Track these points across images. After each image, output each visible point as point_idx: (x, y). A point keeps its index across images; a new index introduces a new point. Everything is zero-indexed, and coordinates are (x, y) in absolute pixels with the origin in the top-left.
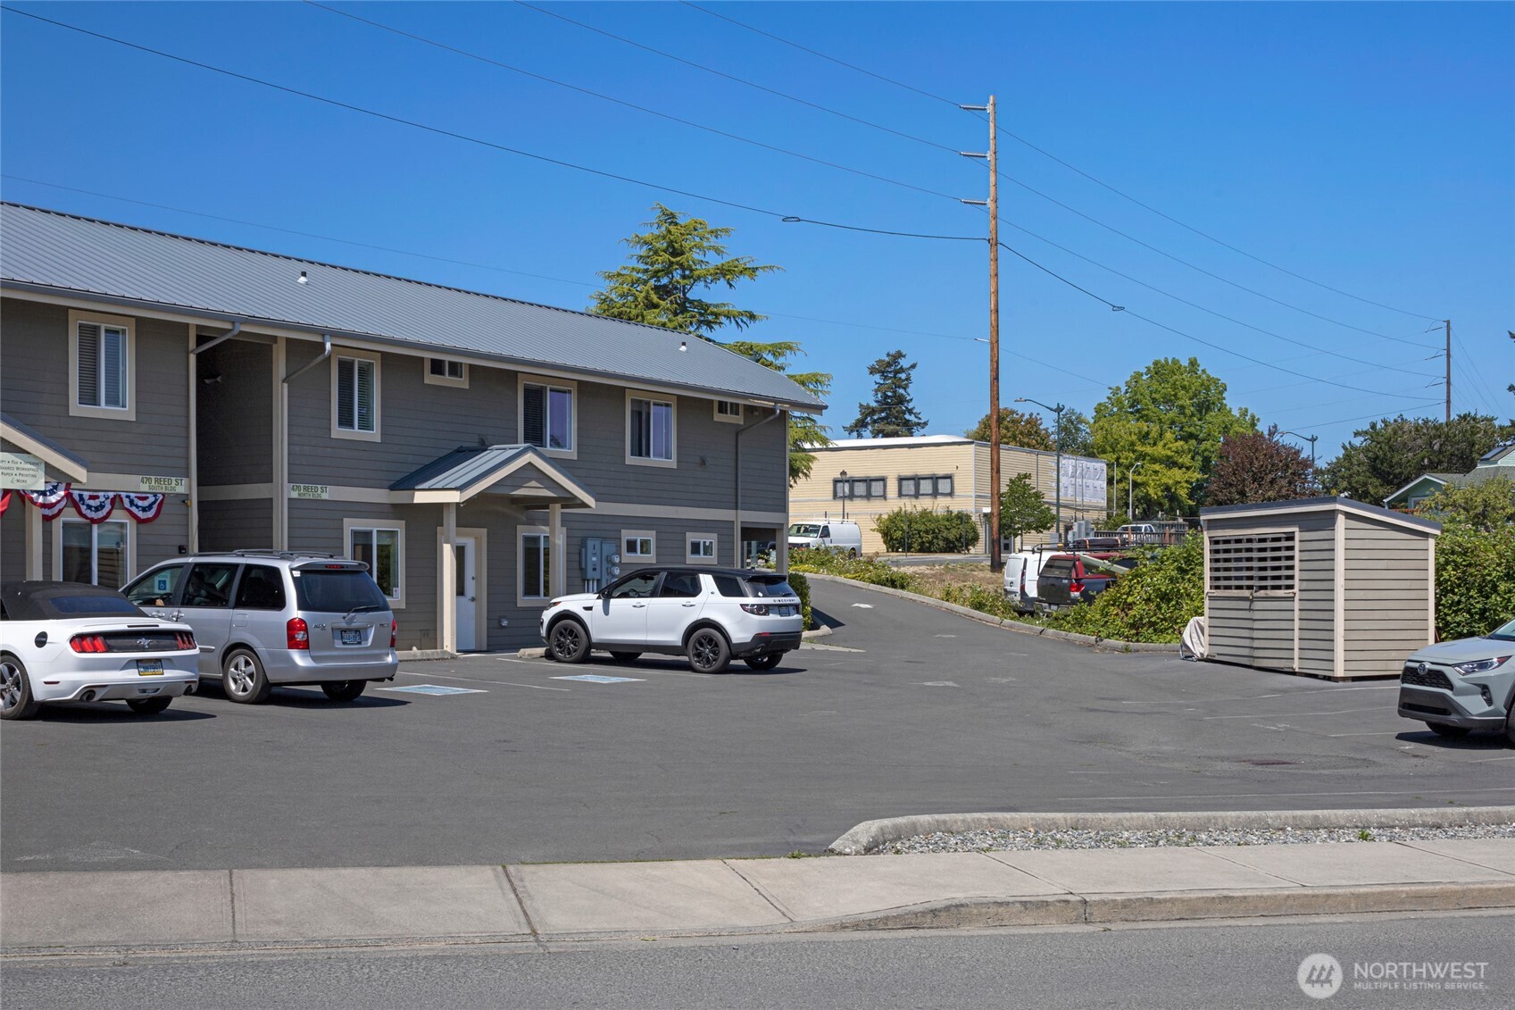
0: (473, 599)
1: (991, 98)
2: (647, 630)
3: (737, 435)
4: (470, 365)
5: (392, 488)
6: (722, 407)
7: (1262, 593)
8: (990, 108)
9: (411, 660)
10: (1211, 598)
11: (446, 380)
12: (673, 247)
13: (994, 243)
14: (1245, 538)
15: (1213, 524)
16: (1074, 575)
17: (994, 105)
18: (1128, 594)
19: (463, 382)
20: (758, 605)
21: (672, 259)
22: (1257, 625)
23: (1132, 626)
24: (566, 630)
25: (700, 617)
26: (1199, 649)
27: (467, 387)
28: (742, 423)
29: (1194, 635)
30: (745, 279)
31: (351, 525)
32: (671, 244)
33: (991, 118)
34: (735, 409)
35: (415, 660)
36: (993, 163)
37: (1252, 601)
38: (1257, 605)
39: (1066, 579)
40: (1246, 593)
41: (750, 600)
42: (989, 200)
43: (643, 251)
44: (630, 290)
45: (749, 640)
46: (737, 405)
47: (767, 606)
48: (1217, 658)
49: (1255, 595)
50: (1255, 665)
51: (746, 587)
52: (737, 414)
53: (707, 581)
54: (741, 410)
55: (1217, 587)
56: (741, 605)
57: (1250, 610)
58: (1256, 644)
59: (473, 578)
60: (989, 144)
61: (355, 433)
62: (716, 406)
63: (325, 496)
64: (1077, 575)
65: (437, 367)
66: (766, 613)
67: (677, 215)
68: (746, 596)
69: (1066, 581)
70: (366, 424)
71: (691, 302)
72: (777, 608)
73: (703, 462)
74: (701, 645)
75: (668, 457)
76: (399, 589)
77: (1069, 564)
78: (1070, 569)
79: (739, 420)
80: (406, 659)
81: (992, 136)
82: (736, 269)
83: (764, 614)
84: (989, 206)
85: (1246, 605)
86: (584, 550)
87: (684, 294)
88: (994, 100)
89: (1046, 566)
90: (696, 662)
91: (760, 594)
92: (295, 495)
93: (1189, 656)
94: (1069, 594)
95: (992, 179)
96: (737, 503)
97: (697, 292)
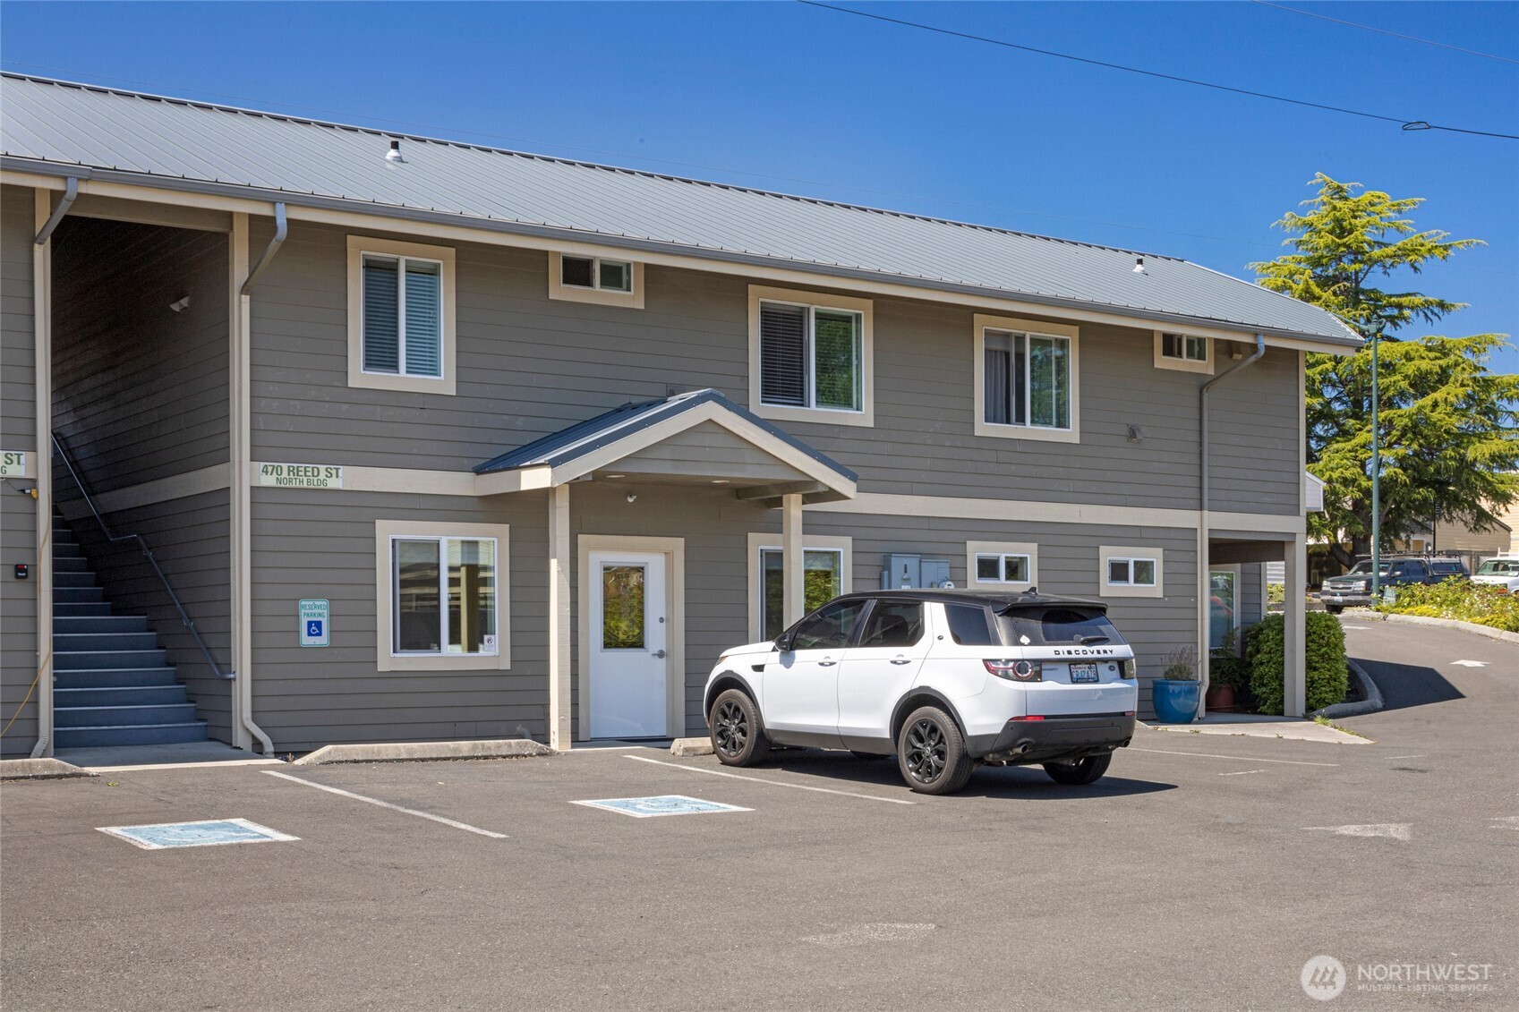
0: (661, 655)
2: (839, 709)
3: (1201, 391)
4: (646, 266)
5: (479, 471)
6: (1171, 345)
9: (448, 759)
11: (597, 294)
19: (632, 298)
20: (1015, 661)
24: (729, 706)
25: (916, 686)
27: (643, 308)
28: (1211, 372)
31: (388, 532)
32: (1338, 221)
34: (1196, 348)
35: (456, 759)
41: (1005, 652)
44: (1284, 282)
45: (998, 730)
46: (1201, 341)
47: (1038, 663)
51: (1001, 626)
52: (1201, 356)
53: (935, 616)
54: (1209, 350)
56: (985, 661)
59: (661, 620)
61: (402, 380)
62: (1158, 344)
63: (334, 483)
65: (577, 271)
66: (1037, 677)
68: (997, 642)
70: (425, 362)
71: (1363, 292)
72: (1065, 667)
73: (1132, 434)
74: (921, 740)
75: (1062, 423)
76: (496, 638)
79: (1206, 367)
80: (435, 756)
82: (1422, 248)
83: (1033, 679)
86: (886, 573)
87: (1357, 283)
90: (911, 769)
91: (1025, 639)
92: (269, 481)
96: (1201, 500)
97: (1374, 280)
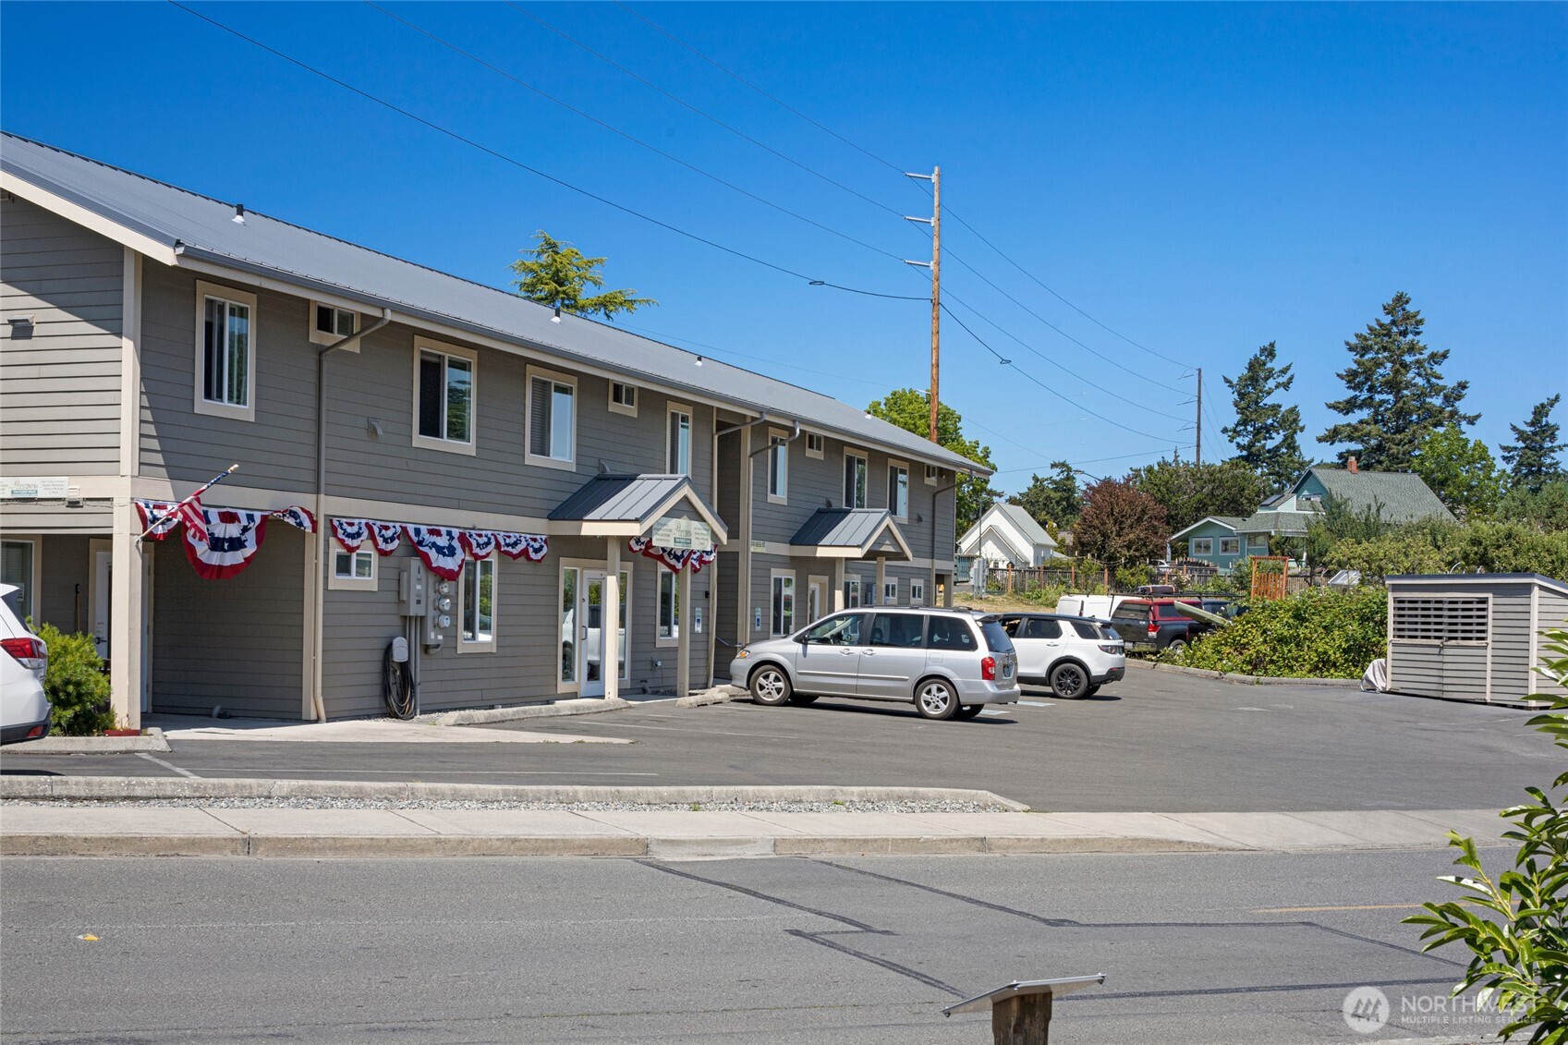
1: (936, 169)
7: (1453, 642)
8: (934, 178)
10: (1394, 645)
12: (558, 276)
13: (936, 304)
14: (1434, 599)
15: (1396, 588)
16: (1151, 617)
17: (939, 175)
18: (1242, 636)
21: (560, 289)
22: (1446, 666)
23: (1249, 663)
26: (1380, 684)
29: (1377, 673)
30: (622, 311)
33: (936, 187)
36: (937, 229)
37: (1442, 648)
38: (1447, 651)
39: (1143, 620)
40: (1437, 642)
42: (932, 263)
43: (528, 279)
48: (1401, 691)
49: (1445, 643)
50: (1444, 697)
55: (1400, 637)
57: (1439, 655)
58: (1446, 681)
60: (933, 210)
64: (1154, 617)
67: (559, 245)
69: (1144, 623)
77: (1146, 608)
78: (1147, 612)
81: (936, 204)
84: (932, 268)
85: (1437, 651)
88: (940, 170)
89: (1118, 608)
93: (1372, 689)
94: (1147, 635)
95: (936, 243)
